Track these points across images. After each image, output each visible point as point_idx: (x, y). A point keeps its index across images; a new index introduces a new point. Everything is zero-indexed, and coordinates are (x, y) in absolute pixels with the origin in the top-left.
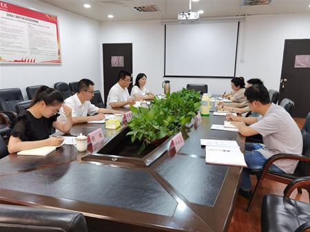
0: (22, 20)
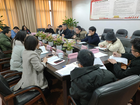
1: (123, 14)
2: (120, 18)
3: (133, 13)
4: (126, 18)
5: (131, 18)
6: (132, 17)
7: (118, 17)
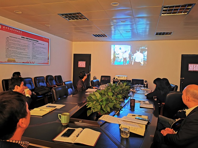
0: (29, 40)
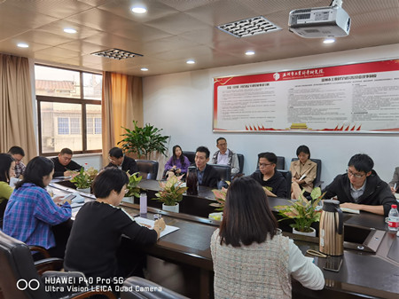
1: (318, 119)
2: (311, 130)
3: (345, 119)
4: (326, 130)
5: (341, 129)
6: (344, 129)
7: (305, 127)
